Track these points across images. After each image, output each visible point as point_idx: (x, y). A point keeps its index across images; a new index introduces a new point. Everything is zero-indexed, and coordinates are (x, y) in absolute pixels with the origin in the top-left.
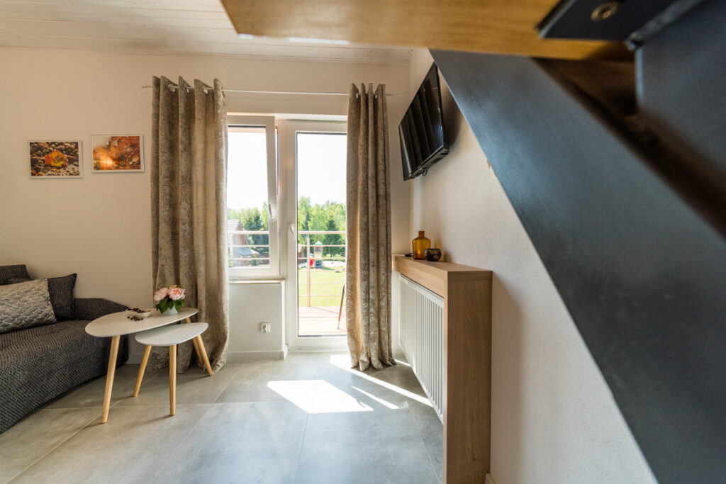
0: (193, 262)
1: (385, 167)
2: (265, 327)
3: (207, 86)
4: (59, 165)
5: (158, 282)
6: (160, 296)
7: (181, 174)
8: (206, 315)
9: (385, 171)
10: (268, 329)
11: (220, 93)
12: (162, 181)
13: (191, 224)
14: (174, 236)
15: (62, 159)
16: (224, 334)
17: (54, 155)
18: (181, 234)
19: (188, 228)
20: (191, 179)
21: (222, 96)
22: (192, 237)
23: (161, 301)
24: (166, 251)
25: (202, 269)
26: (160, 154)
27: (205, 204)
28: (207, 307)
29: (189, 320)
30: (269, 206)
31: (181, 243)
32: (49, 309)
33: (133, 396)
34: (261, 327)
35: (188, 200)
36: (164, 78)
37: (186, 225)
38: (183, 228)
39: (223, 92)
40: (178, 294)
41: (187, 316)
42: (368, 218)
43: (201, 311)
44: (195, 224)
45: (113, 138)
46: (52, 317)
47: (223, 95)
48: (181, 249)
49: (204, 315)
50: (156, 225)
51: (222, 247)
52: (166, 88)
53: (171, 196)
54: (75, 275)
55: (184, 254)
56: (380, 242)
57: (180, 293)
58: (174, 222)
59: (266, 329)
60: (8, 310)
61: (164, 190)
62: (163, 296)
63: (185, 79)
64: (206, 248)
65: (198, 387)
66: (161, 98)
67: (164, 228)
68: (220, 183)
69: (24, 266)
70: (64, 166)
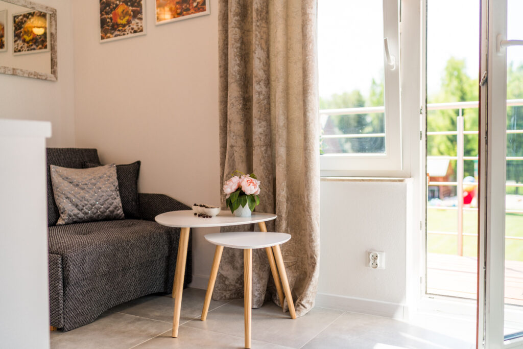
0: (270, 144)
2: (375, 258)
4: (124, 21)
5: (226, 172)
6: (230, 187)
7: (255, 6)
8: (288, 225)
10: (382, 261)
12: (233, 20)
13: (268, 82)
14: (247, 101)
15: (127, 14)
16: (312, 257)
17: (119, 10)
18: (255, 97)
19: (264, 90)
20: (267, 12)
22: (269, 104)
23: (232, 194)
24: (236, 126)
25: (281, 151)
27: (288, 48)
28: (289, 213)
29: (264, 227)
30: (386, 41)
31: (255, 111)
32: (118, 201)
33: (201, 320)
34: (370, 258)
35: (264, 45)
37: (262, 84)
38: (257, 88)
40: (252, 187)
41: (262, 220)
44: (273, 83)
46: (120, 212)
48: (255, 122)
49: (284, 225)
50: (225, 88)
51: (310, 115)
53: (243, 43)
54: (139, 163)
55: (258, 129)
57: (254, 185)
58: (246, 82)
59: (378, 261)
60: (87, 196)
61: (234, 33)
62: (235, 187)
64: (288, 120)
67: (234, 91)
68: (309, 11)
69: (96, 150)
70: (129, 22)
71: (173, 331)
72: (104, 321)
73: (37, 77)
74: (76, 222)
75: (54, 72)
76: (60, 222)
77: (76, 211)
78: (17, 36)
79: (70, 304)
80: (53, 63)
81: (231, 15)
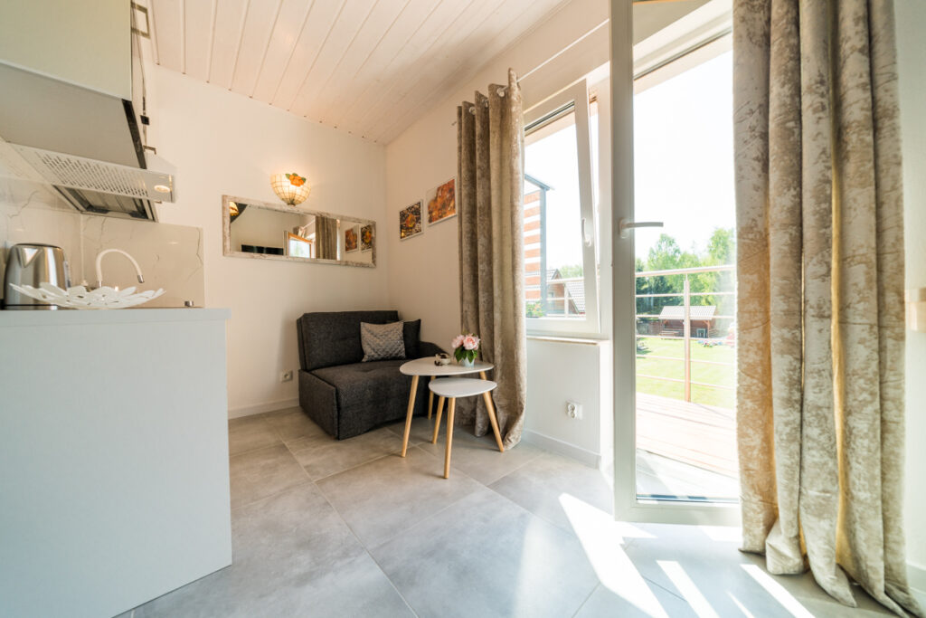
0: (490, 310)
1: (870, 37)
2: (573, 409)
3: (502, 87)
4: (412, 225)
6: (459, 342)
7: (479, 205)
8: (502, 374)
9: (869, 50)
10: (578, 412)
11: (514, 85)
12: (465, 218)
13: (490, 263)
14: (475, 278)
15: (413, 220)
16: (520, 403)
17: (409, 218)
18: (480, 275)
19: (486, 268)
20: (489, 208)
21: (517, 89)
22: (491, 279)
23: (458, 348)
24: (468, 295)
25: (497, 316)
26: (463, 188)
27: (502, 236)
28: (503, 365)
29: (484, 376)
31: (481, 286)
32: (402, 347)
33: (432, 442)
34: (568, 409)
35: (486, 234)
36: (465, 102)
37: (484, 264)
38: (482, 268)
39: (518, 84)
40: (472, 344)
41: (483, 370)
42: (800, 195)
43: (496, 367)
44: (494, 262)
45: (438, 189)
46: (403, 354)
47: (519, 86)
48: (480, 293)
49: (499, 374)
51: (518, 287)
52: (467, 113)
53: (472, 234)
54: (419, 321)
55: (482, 299)
56: (849, 253)
57: (473, 343)
59: (575, 412)
60: (381, 343)
61: (466, 227)
62: (461, 342)
63: (481, 92)
64: (502, 290)
65: (481, 458)
66: (463, 125)
67: (467, 270)
68: (516, 203)
69: (396, 312)
70: (414, 226)
71: (402, 452)
72: (369, 434)
73: (362, 265)
74: (372, 361)
75: (374, 262)
76: (364, 360)
77: (373, 353)
78: (363, 240)
79: (343, 421)
80: (374, 256)
81: (463, 213)
